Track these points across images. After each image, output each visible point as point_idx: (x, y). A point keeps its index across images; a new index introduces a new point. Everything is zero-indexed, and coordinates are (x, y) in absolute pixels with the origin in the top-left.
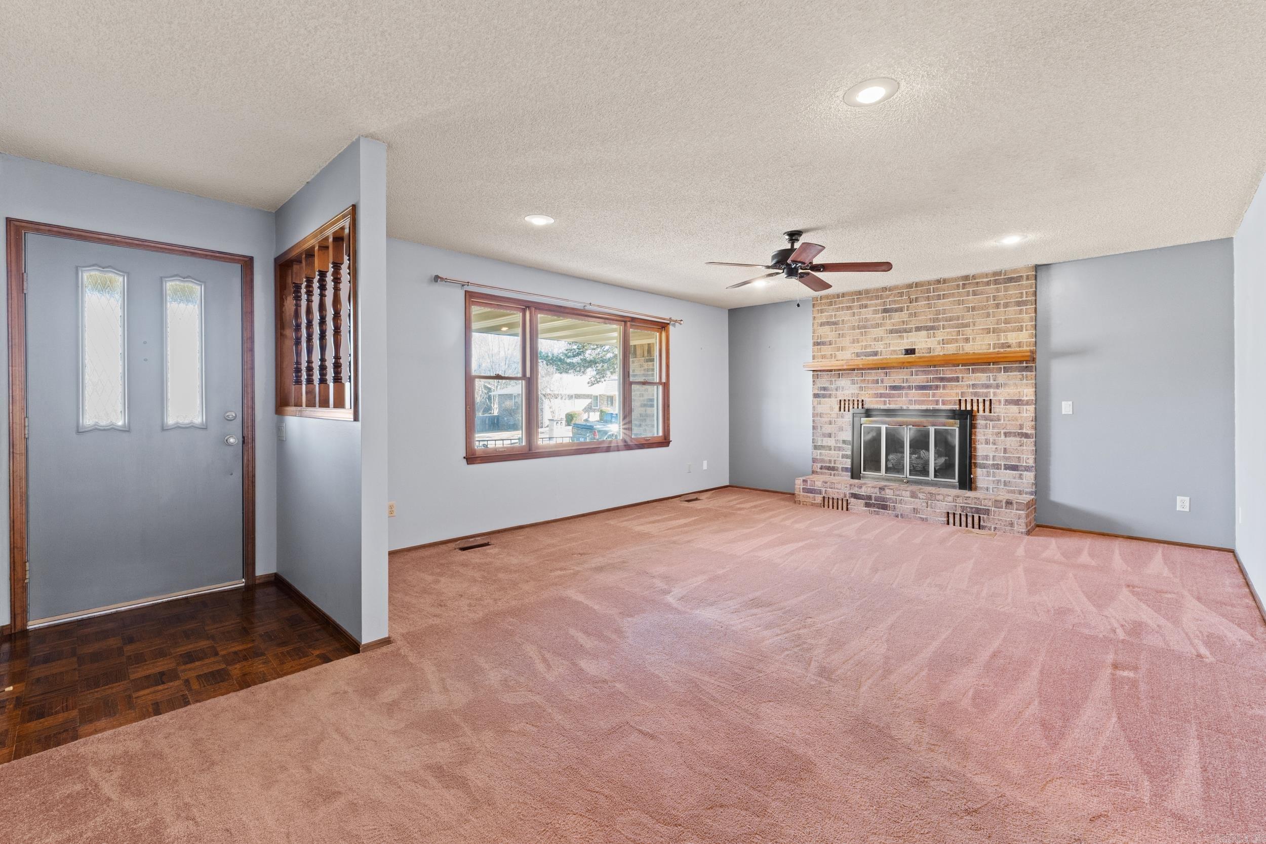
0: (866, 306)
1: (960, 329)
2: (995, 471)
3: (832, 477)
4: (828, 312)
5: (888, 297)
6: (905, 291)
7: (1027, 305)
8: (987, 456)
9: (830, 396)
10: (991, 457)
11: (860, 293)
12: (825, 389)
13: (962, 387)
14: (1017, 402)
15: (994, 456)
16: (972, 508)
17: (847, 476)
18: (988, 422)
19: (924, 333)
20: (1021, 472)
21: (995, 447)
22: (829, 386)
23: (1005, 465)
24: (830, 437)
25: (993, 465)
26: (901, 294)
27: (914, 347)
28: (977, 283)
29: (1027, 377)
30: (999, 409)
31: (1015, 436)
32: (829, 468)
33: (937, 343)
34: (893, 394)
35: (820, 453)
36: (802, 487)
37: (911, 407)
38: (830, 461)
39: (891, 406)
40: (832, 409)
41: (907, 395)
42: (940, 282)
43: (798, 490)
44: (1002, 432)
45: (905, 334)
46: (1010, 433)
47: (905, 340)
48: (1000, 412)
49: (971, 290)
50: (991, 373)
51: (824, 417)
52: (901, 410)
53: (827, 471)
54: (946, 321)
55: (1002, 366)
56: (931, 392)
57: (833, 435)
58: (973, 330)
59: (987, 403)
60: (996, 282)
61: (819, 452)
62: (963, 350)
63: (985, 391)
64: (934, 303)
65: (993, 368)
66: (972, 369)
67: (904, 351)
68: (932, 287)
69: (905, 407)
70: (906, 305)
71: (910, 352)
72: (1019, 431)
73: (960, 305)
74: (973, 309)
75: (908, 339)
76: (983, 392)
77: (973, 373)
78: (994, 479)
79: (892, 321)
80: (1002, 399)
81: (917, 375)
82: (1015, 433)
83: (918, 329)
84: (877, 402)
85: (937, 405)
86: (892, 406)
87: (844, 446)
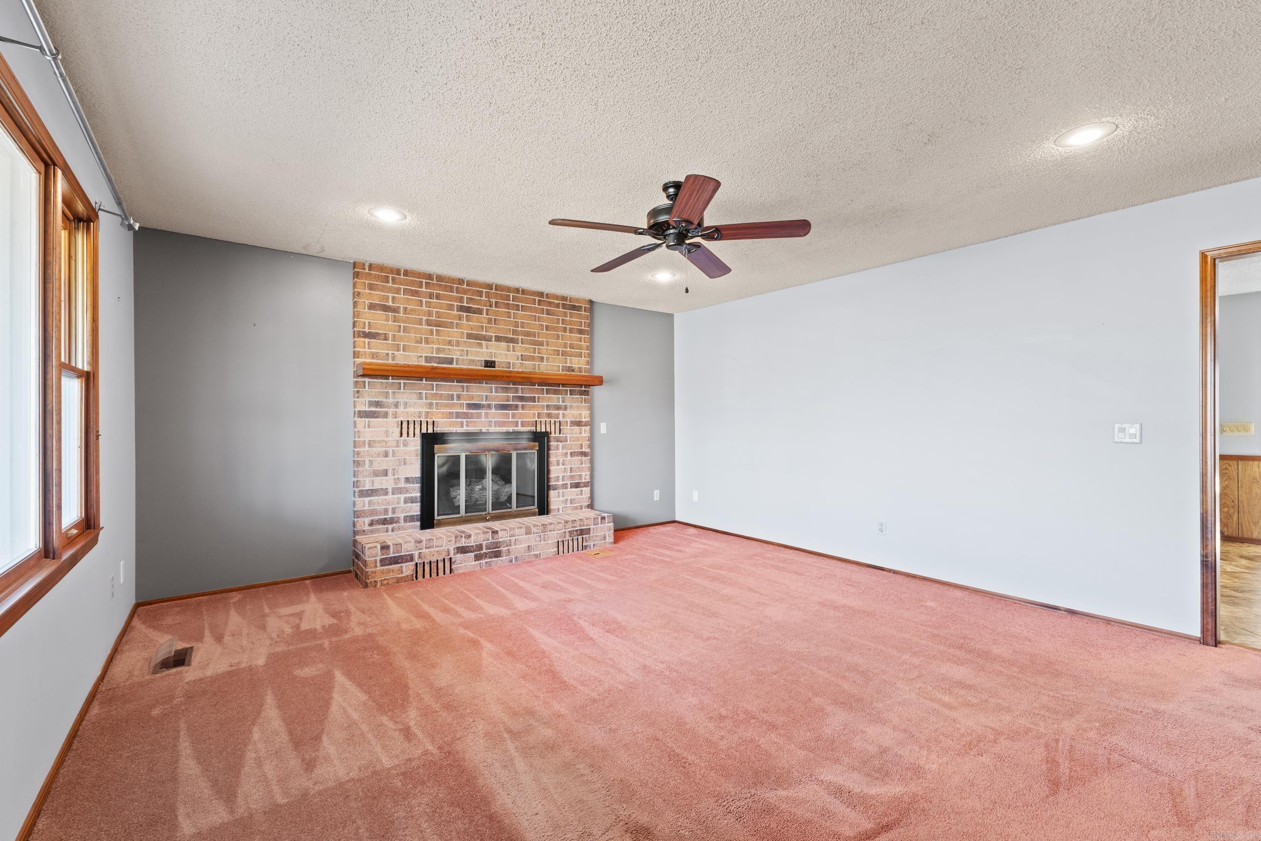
0: (438, 297)
1: (537, 347)
2: (564, 490)
3: (390, 533)
4: (382, 291)
5: (465, 292)
6: (484, 290)
7: (585, 334)
8: (558, 477)
9: (386, 415)
10: (561, 478)
11: (430, 277)
12: (378, 404)
13: (538, 407)
14: (578, 424)
15: (563, 477)
16: (577, 530)
17: (412, 527)
18: (559, 443)
19: (504, 344)
20: (582, 489)
21: (564, 467)
22: (385, 400)
23: (571, 484)
24: (387, 476)
25: (563, 485)
26: (480, 294)
27: (494, 359)
28: (550, 303)
29: (585, 400)
30: (567, 429)
31: (578, 455)
32: (384, 522)
33: (516, 358)
34: (472, 413)
35: (370, 502)
36: (378, 559)
37: (492, 429)
38: (386, 511)
39: (469, 428)
40: (387, 433)
41: (487, 415)
42: (519, 291)
43: (373, 565)
44: (569, 452)
45: (484, 342)
46: (574, 452)
47: (485, 350)
48: (567, 434)
49: (545, 308)
50: (561, 395)
51: (375, 447)
52: (480, 433)
53: (380, 526)
54: (525, 336)
55: (568, 389)
56: (511, 412)
57: (390, 473)
58: (547, 349)
59: (558, 425)
60: (564, 306)
61: (367, 499)
62: (539, 369)
63: (556, 412)
64: (514, 313)
65: (562, 390)
66: (546, 389)
67: (483, 363)
68: (511, 295)
69: (484, 430)
70: (485, 308)
71: (490, 364)
72: (581, 450)
73: (536, 321)
74: (547, 327)
75: (487, 348)
76: (555, 413)
77: (547, 394)
78: (563, 498)
79: (470, 323)
80: (569, 421)
81: (496, 392)
82: (578, 452)
83: (498, 339)
84: (452, 424)
85: (516, 427)
86: (471, 429)
87: (408, 485)
